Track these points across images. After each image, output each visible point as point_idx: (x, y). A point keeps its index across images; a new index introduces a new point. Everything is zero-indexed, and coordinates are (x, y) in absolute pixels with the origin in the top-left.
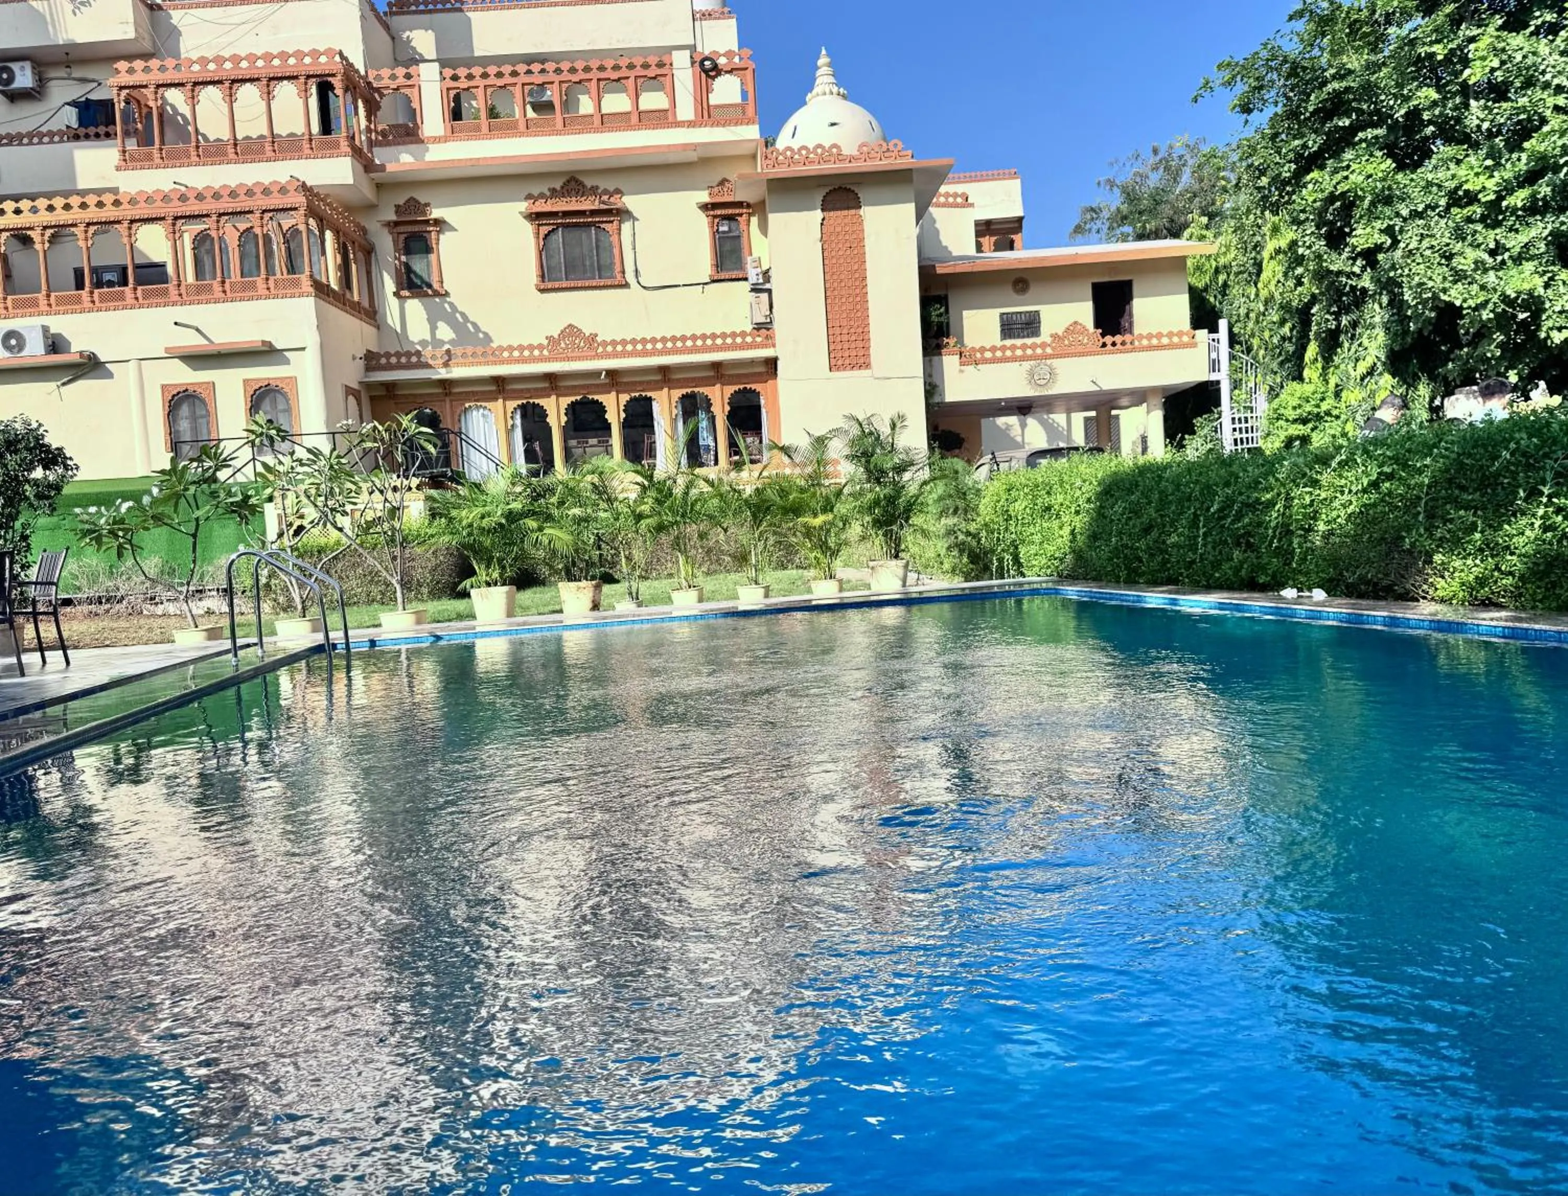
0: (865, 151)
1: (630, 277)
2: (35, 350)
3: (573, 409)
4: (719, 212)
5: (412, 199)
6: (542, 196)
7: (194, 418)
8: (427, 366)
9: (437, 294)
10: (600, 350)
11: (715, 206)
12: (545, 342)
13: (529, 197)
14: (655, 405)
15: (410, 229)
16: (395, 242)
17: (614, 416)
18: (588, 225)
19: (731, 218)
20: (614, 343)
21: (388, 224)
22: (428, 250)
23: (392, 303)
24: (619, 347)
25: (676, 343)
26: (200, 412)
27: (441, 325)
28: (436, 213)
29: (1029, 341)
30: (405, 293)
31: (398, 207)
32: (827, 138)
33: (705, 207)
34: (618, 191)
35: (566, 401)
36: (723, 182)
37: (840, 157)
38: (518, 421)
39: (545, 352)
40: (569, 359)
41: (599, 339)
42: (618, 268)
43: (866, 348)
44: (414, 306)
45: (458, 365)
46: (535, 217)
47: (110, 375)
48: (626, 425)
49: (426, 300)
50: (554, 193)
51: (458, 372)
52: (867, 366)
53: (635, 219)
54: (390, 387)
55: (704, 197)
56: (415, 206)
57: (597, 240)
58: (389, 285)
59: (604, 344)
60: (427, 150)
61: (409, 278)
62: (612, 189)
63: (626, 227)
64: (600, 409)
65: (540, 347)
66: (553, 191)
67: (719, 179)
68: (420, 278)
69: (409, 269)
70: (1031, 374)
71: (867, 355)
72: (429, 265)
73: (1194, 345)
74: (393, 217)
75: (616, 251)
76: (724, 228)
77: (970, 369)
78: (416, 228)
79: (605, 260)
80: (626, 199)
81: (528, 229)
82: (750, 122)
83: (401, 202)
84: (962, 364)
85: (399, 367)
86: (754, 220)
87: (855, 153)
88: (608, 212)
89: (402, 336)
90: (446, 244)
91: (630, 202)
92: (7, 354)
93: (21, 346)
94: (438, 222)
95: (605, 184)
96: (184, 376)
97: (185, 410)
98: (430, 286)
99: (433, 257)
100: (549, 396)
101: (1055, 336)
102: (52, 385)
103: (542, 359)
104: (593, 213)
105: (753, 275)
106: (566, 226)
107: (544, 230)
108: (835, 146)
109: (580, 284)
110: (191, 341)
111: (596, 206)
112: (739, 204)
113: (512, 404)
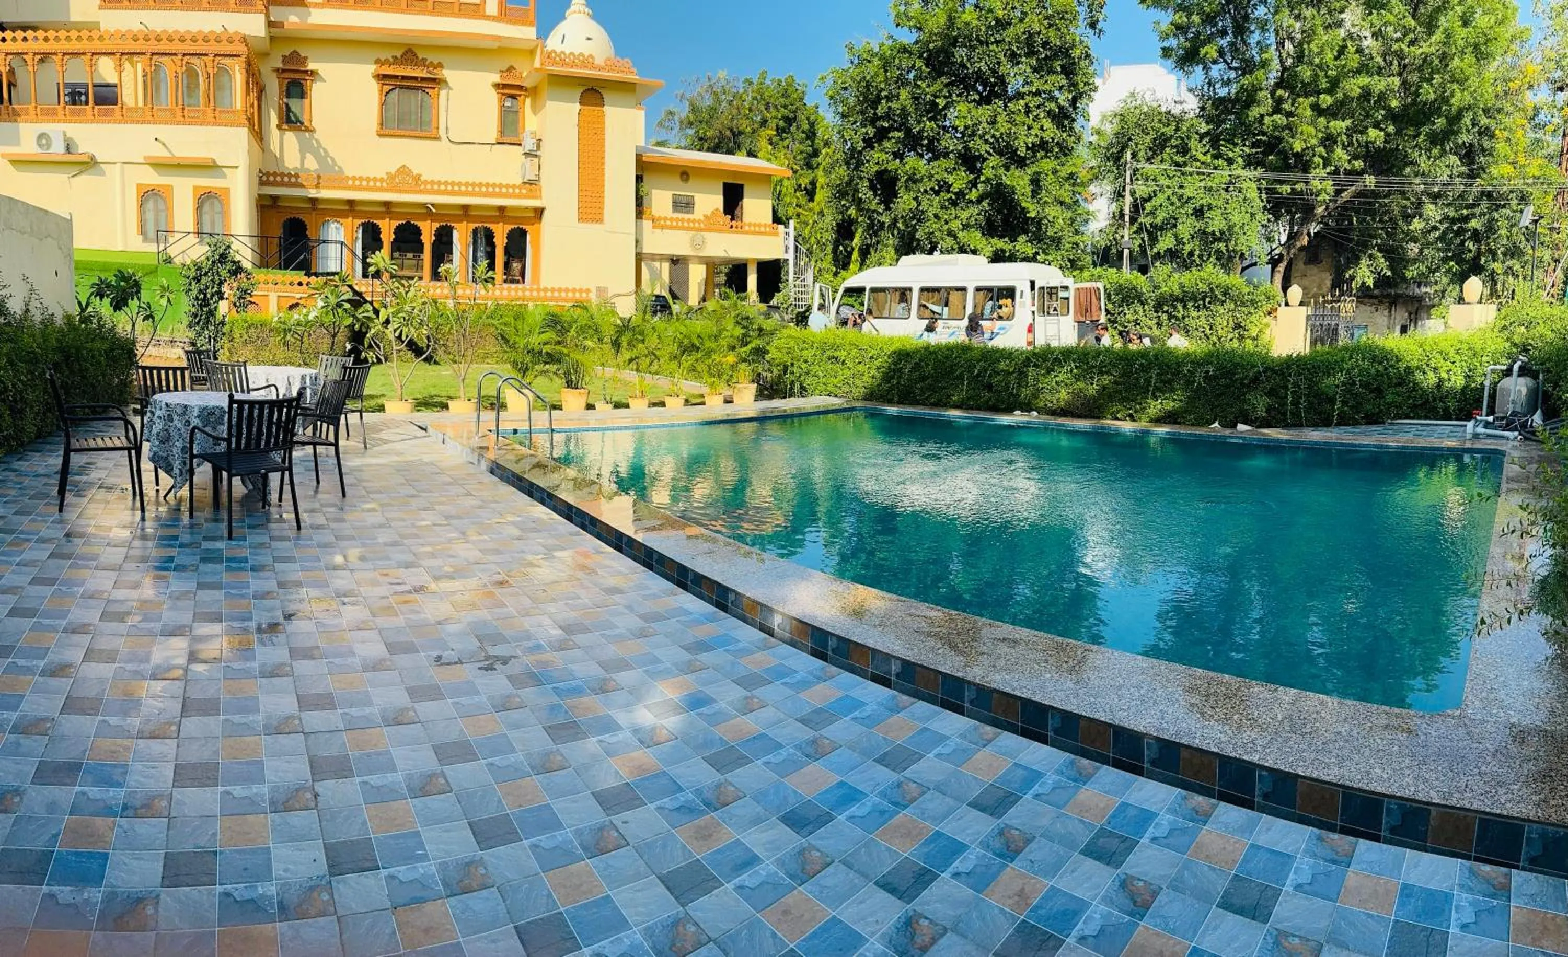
0: (609, 66)
1: (442, 132)
2: (58, 148)
3: (398, 230)
4: (506, 91)
5: (295, 52)
6: (386, 62)
7: (157, 212)
8: (302, 186)
9: (307, 130)
10: (422, 187)
11: (505, 86)
12: (385, 177)
13: (377, 61)
14: (455, 234)
15: (292, 76)
16: (280, 85)
17: (427, 238)
18: (417, 88)
19: (513, 97)
20: (432, 183)
21: (277, 70)
22: (302, 95)
23: (275, 133)
24: (434, 187)
25: (475, 188)
26: (161, 206)
27: (308, 155)
28: (311, 66)
29: (686, 216)
30: (285, 126)
31: (284, 57)
32: (586, 49)
33: (497, 86)
34: (440, 65)
35: (395, 223)
36: (511, 69)
37: (593, 66)
38: (360, 235)
39: (385, 185)
40: (400, 191)
41: (422, 179)
42: (434, 124)
43: (601, 208)
44: (290, 137)
45: (324, 187)
46: (382, 78)
47: (103, 173)
48: (434, 245)
49: (300, 133)
50: (396, 61)
51: (325, 194)
52: (600, 221)
53: (450, 89)
54: (275, 199)
55: (496, 78)
56: (295, 58)
57: (422, 101)
58: (274, 119)
59: (426, 182)
60: (310, 14)
61: (288, 115)
62: (436, 62)
63: (443, 93)
64: (418, 232)
65: (382, 180)
66: (395, 58)
67: (507, 66)
68: (295, 115)
69: (288, 109)
70: (693, 240)
71: (601, 214)
72: (302, 108)
73: (777, 234)
74: (280, 65)
75: (434, 111)
76: (508, 104)
77: (658, 231)
78: (297, 76)
79: (426, 118)
80: (444, 71)
81: (374, 86)
82: (531, 24)
83: (287, 54)
84: (654, 227)
85: (283, 184)
86: (528, 101)
87: (603, 64)
88: (434, 80)
89: (279, 161)
90: (317, 91)
91: (447, 74)
92: (40, 151)
93: (49, 145)
94: (313, 73)
95: (432, 58)
96: (153, 178)
97: (150, 205)
98: (302, 123)
99: (306, 101)
100: (384, 219)
101: (706, 216)
102: (65, 177)
103: (381, 189)
104: (424, 79)
105: (529, 144)
106: (402, 87)
107: (386, 88)
108: (591, 56)
109: (407, 133)
110: (160, 152)
111: (424, 74)
112: (520, 87)
113: (358, 222)
